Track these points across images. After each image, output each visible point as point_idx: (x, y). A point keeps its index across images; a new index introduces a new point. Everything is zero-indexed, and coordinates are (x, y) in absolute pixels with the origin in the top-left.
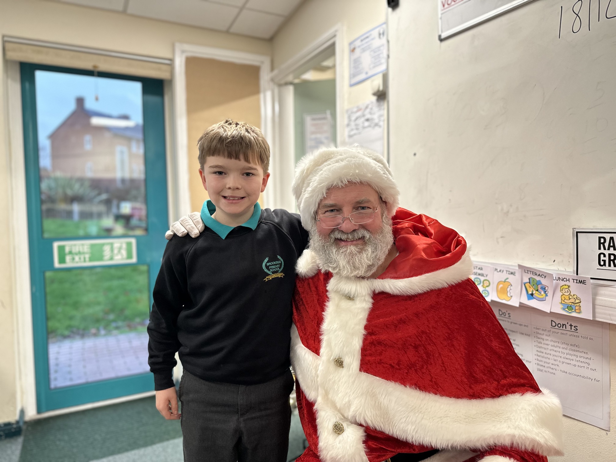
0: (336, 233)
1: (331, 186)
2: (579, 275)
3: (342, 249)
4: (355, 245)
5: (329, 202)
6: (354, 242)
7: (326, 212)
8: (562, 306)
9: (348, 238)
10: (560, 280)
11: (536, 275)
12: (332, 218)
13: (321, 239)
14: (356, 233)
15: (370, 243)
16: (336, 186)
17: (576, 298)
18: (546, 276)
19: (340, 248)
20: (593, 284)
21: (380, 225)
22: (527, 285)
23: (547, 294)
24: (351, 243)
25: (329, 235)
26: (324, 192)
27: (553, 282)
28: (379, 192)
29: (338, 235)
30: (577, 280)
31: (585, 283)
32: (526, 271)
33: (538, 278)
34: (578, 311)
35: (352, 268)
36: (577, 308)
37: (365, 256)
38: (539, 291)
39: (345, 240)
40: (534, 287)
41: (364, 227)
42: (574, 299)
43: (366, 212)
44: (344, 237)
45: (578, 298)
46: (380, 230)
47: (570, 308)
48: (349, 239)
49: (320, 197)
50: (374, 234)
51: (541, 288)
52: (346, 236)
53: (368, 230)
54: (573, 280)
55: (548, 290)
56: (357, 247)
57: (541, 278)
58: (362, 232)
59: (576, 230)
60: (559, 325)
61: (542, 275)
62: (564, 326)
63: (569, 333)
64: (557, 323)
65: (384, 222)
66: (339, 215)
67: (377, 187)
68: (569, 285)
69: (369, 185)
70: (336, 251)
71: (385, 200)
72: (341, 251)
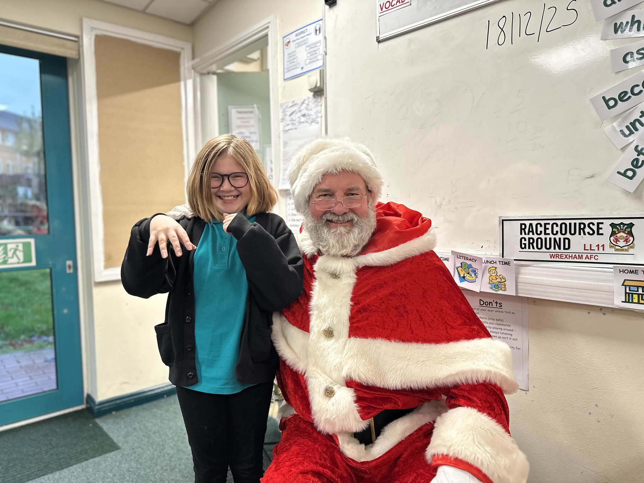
0: (328, 215)
1: (326, 172)
2: (504, 258)
3: (333, 229)
4: (344, 227)
5: (324, 187)
6: (343, 224)
7: (320, 196)
8: (489, 286)
9: (339, 221)
10: (488, 263)
11: (468, 259)
12: (326, 201)
13: (314, 221)
14: (346, 216)
15: (357, 225)
16: (331, 173)
18: (476, 260)
19: (330, 229)
20: (516, 265)
21: (366, 210)
24: (340, 224)
25: (321, 217)
26: (319, 177)
27: (482, 265)
28: (367, 181)
29: (329, 217)
30: (502, 262)
31: (509, 264)
32: (459, 257)
33: (469, 262)
34: (503, 289)
35: (341, 247)
36: (502, 286)
37: (352, 236)
39: (336, 222)
41: (352, 211)
43: (354, 198)
44: (335, 219)
45: (503, 278)
46: (366, 215)
47: (496, 286)
49: (316, 181)
50: (362, 217)
52: (337, 218)
53: (356, 214)
54: (499, 262)
56: (346, 228)
57: (472, 262)
58: (351, 216)
59: (501, 218)
60: (487, 304)
61: (472, 259)
62: (491, 304)
63: (495, 310)
64: (485, 302)
65: (370, 209)
66: (332, 199)
67: (366, 176)
68: (496, 267)
69: (359, 174)
70: (327, 231)
71: (370, 189)
72: (332, 231)
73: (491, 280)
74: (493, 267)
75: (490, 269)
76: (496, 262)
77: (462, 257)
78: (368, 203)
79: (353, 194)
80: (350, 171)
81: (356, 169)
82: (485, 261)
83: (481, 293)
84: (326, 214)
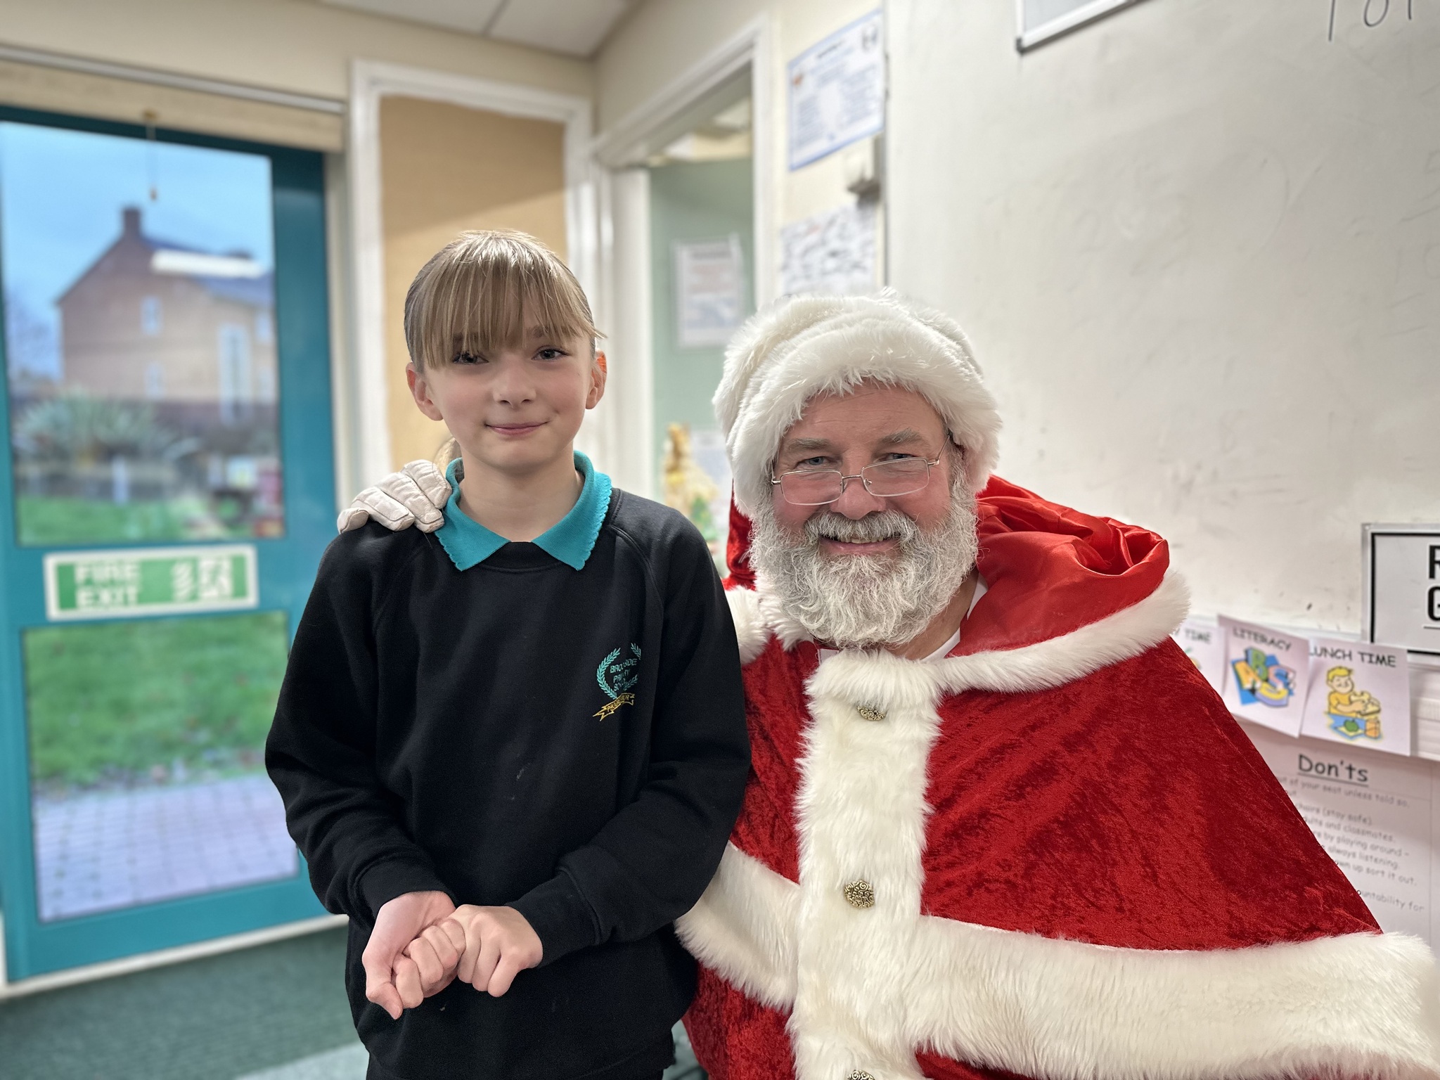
0: (825, 520)
2: (1377, 643)
4: (873, 555)
5: (810, 434)
7: (799, 463)
8: (1329, 721)
9: (855, 536)
10: (1325, 656)
11: (1266, 641)
12: (816, 479)
13: (781, 538)
14: (878, 524)
15: (914, 552)
16: (830, 390)
17: (1366, 701)
18: (1289, 645)
19: (829, 561)
20: (1413, 666)
21: (945, 506)
22: (1241, 667)
23: (1292, 689)
24: (861, 548)
25: (805, 524)
26: (796, 405)
27: (1307, 660)
28: (947, 417)
29: (828, 526)
30: (1371, 655)
31: (1391, 663)
32: (1239, 632)
33: (1268, 650)
34: (1371, 733)
35: (861, 616)
36: (1369, 726)
38: (1270, 682)
39: (847, 541)
40: (1257, 672)
41: (898, 506)
42: (1363, 702)
43: (905, 467)
44: (844, 532)
45: (1372, 700)
46: (944, 520)
47: (1351, 724)
48: (858, 538)
51: (1276, 675)
52: (849, 528)
53: (910, 517)
54: (1359, 656)
55: (1295, 680)
56: (877, 561)
57: (1277, 648)
58: (894, 522)
59: (1370, 529)
60: (1320, 768)
61: (1280, 642)
62: (1333, 771)
63: (1345, 787)
64: (1314, 763)
65: (956, 500)
66: (834, 471)
67: (942, 401)
68: (1350, 667)
69: (920, 394)
70: (820, 570)
71: (960, 439)
72: (834, 569)
73: (1334, 702)
74: (1340, 668)
75: (1331, 675)
76: (1350, 655)
77: (1249, 633)
78: (952, 483)
79: (901, 456)
80: (891, 386)
81: (909, 378)
82: (1316, 649)
83: (1305, 740)
84: (819, 516)
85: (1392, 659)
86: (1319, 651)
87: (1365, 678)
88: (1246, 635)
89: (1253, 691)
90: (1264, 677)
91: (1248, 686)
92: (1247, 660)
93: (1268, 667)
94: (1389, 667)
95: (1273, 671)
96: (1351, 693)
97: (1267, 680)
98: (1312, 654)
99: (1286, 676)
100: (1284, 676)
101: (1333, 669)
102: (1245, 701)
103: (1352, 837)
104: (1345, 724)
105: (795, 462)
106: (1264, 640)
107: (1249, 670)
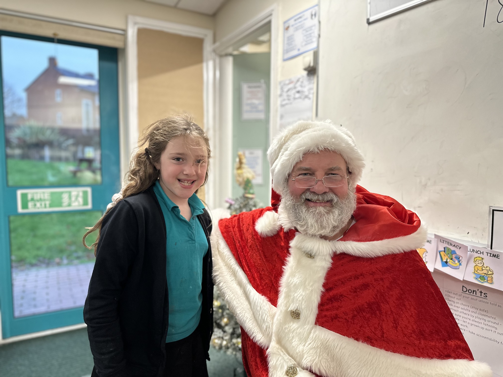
0: (308, 194)
1: (308, 151)
2: (493, 249)
3: (312, 209)
5: (304, 166)
6: (323, 204)
7: (300, 174)
8: (474, 276)
9: (318, 200)
10: (474, 252)
11: (452, 245)
12: (305, 180)
13: (292, 199)
14: (326, 196)
15: (337, 206)
16: (312, 151)
17: (488, 270)
18: (461, 247)
19: (309, 208)
21: (347, 192)
22: (442, 253)
23: (461, 263)
24: (319, 204)
25: (301, 195)
26: (300, 156)
27: (467, 253)
28: (348, 162)
29: (309, 196)
32: (442, 241)
33: (453, 248)
34: (489, 282)
36: (489, 279)
38: (453, 260)
39: (315, 201)
40: (448, 256)
41: (333, 191)
45: (490, 270)
46: (346, 196)
47: (482, 278)
49: (297, 160)
50: (342, 198)
51: (455, 257)
53: (336, 195)
54: (487, 253)
55: (462, 260)
56: (325, 208)
57: (456, 248)
59: (492, 208)
60: (470, 291)
61: (457, 246)
62: (475, 292)
63: (479, 299)
64: (468, 290)
65: (350, 190)
66: (311, 178)
67: (347, 157)
68: (483, 257)
69: (341, 155)
70: (306, 211)
71: (351, 170)
72: (311, 211)
73: (476, 269)
74: (479, 257)
75: (476, 259)
76: (483, 253)
77: (446, 242)
78: (349, 184)
79: (334, 174)
81: (338, 149)
82: (470, 249)
83: (464, 281)
84: (306, 193)
85: (498, 256)
86: (471, 251)
87: (488, 261)
88: (445, 242)
89: (446, 262)
90: (451, 258)
91: (445, 260)
92: (444, 251)
93: (452, 255)
94: (497, 258)
95: (454, 256)
96: (483, 266)
97: (452, 259)
98: (469, 251)
99: (459, 258)
100: (458, 258)
101: (477, 257)
102: (443, 266)
103: (481, 317)
104: (480, 278)
105: (299, 174)
106: (451, 245)
107: (445, 255)
